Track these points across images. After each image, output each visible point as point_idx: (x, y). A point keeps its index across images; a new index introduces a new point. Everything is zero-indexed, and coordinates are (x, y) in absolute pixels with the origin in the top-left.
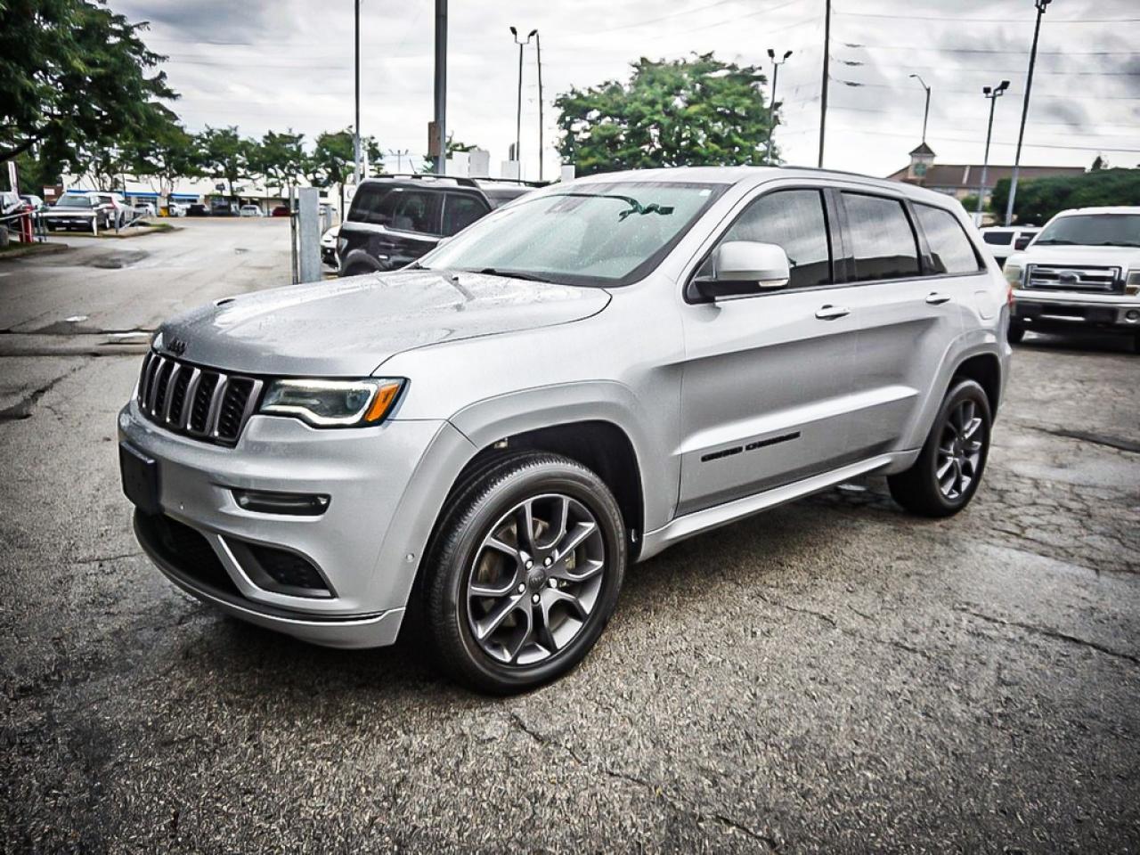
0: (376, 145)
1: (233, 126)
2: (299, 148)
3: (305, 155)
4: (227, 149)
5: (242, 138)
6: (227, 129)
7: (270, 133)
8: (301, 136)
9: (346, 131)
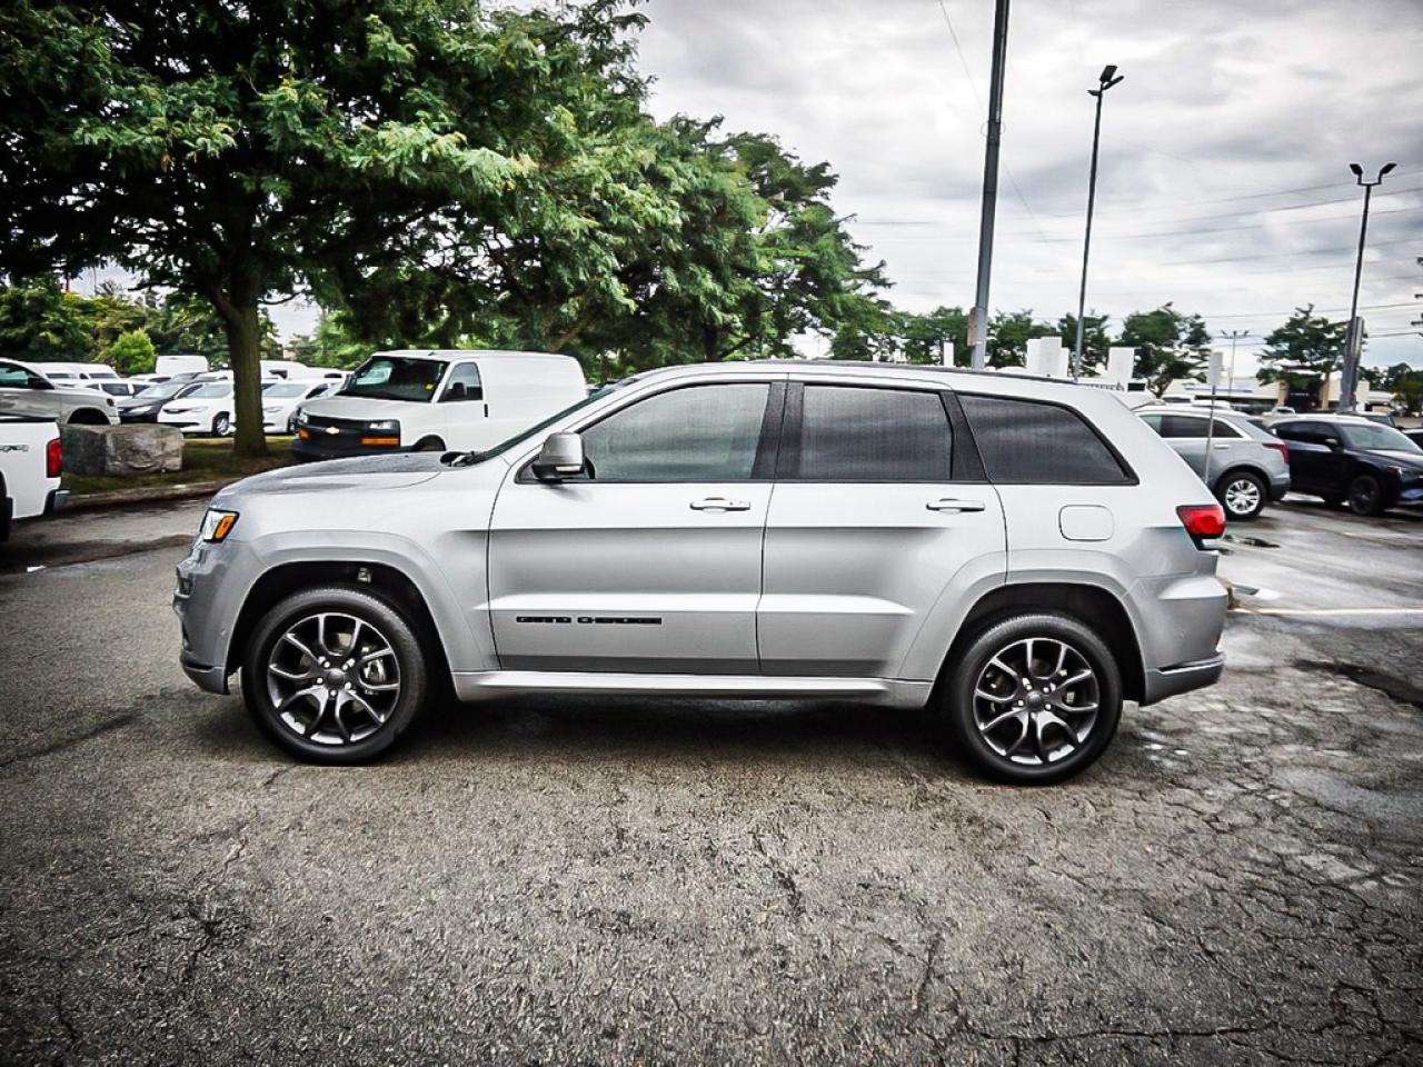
0: (1202, 325)
1: (1027, 309)
2: (1101, 332)
3: (1107, 340)
4: (1017, 337)
5: (1035, 323)
6: (1021, 312)
7: (1068, 316)
8: (1105, 318)
9: (1163, 310)
